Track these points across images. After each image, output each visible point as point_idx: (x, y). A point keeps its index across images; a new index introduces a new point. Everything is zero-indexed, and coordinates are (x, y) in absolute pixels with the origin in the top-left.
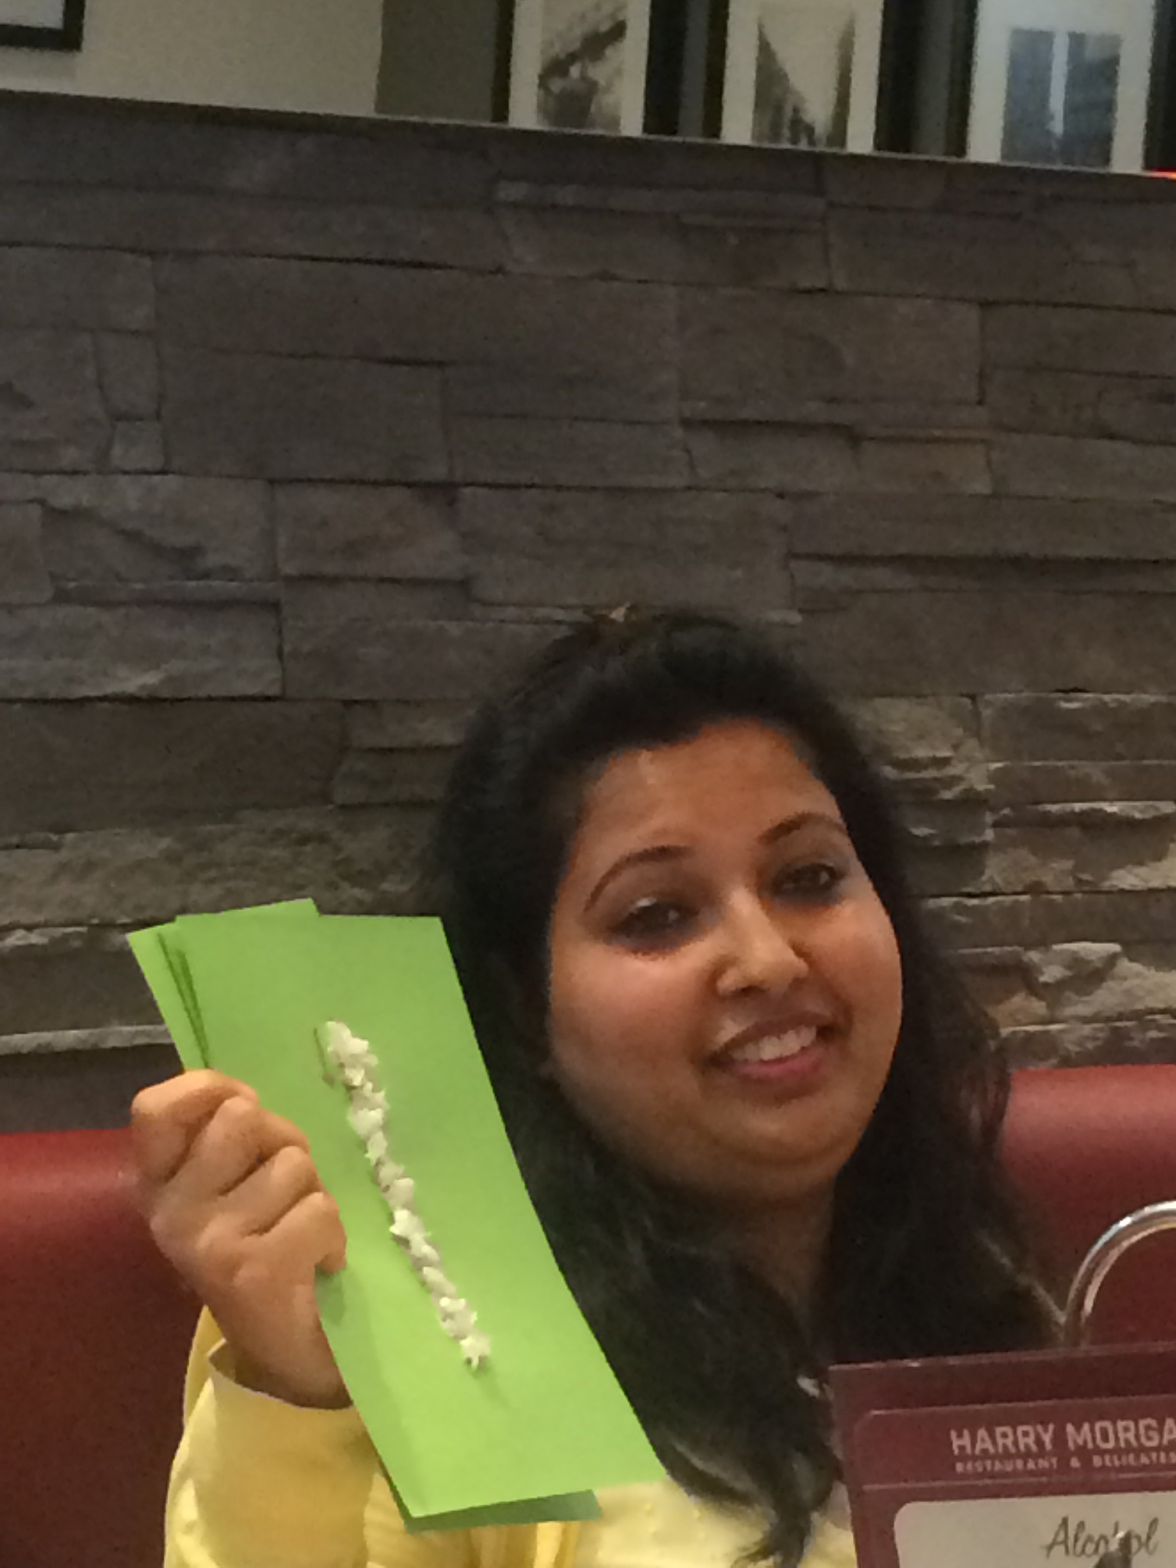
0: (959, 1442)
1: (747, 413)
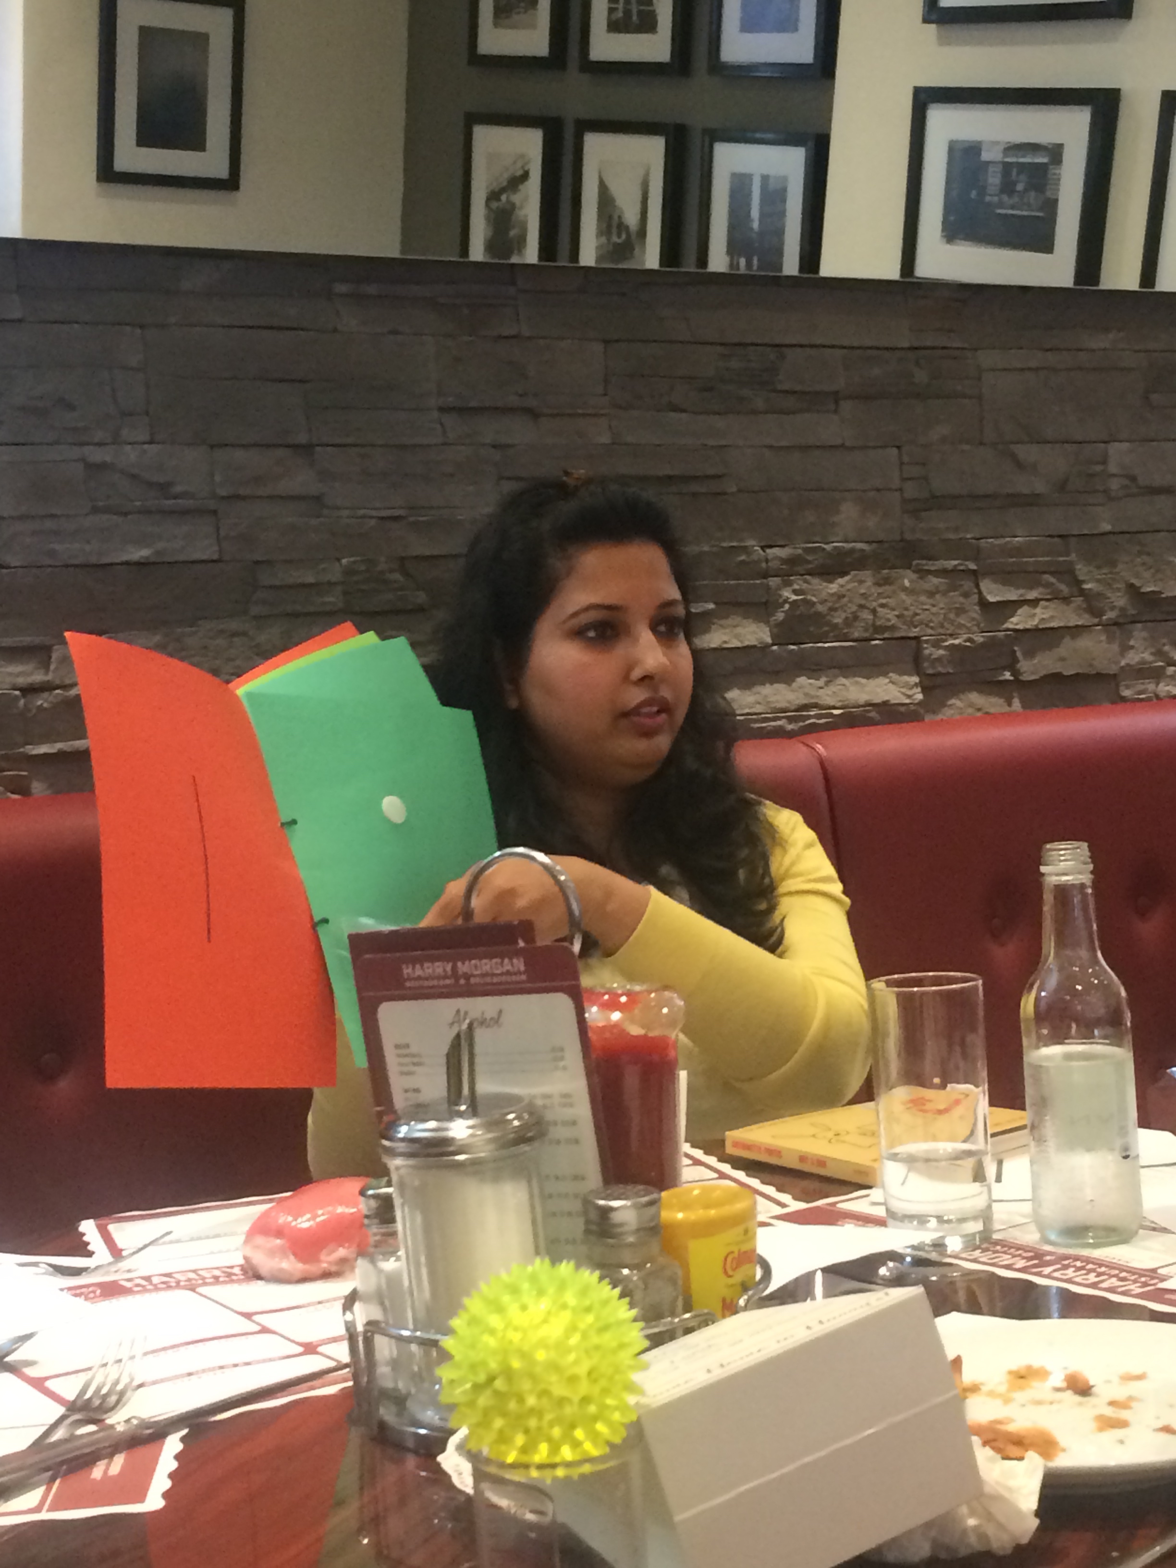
0: (407, 971)
1: (473, 404)
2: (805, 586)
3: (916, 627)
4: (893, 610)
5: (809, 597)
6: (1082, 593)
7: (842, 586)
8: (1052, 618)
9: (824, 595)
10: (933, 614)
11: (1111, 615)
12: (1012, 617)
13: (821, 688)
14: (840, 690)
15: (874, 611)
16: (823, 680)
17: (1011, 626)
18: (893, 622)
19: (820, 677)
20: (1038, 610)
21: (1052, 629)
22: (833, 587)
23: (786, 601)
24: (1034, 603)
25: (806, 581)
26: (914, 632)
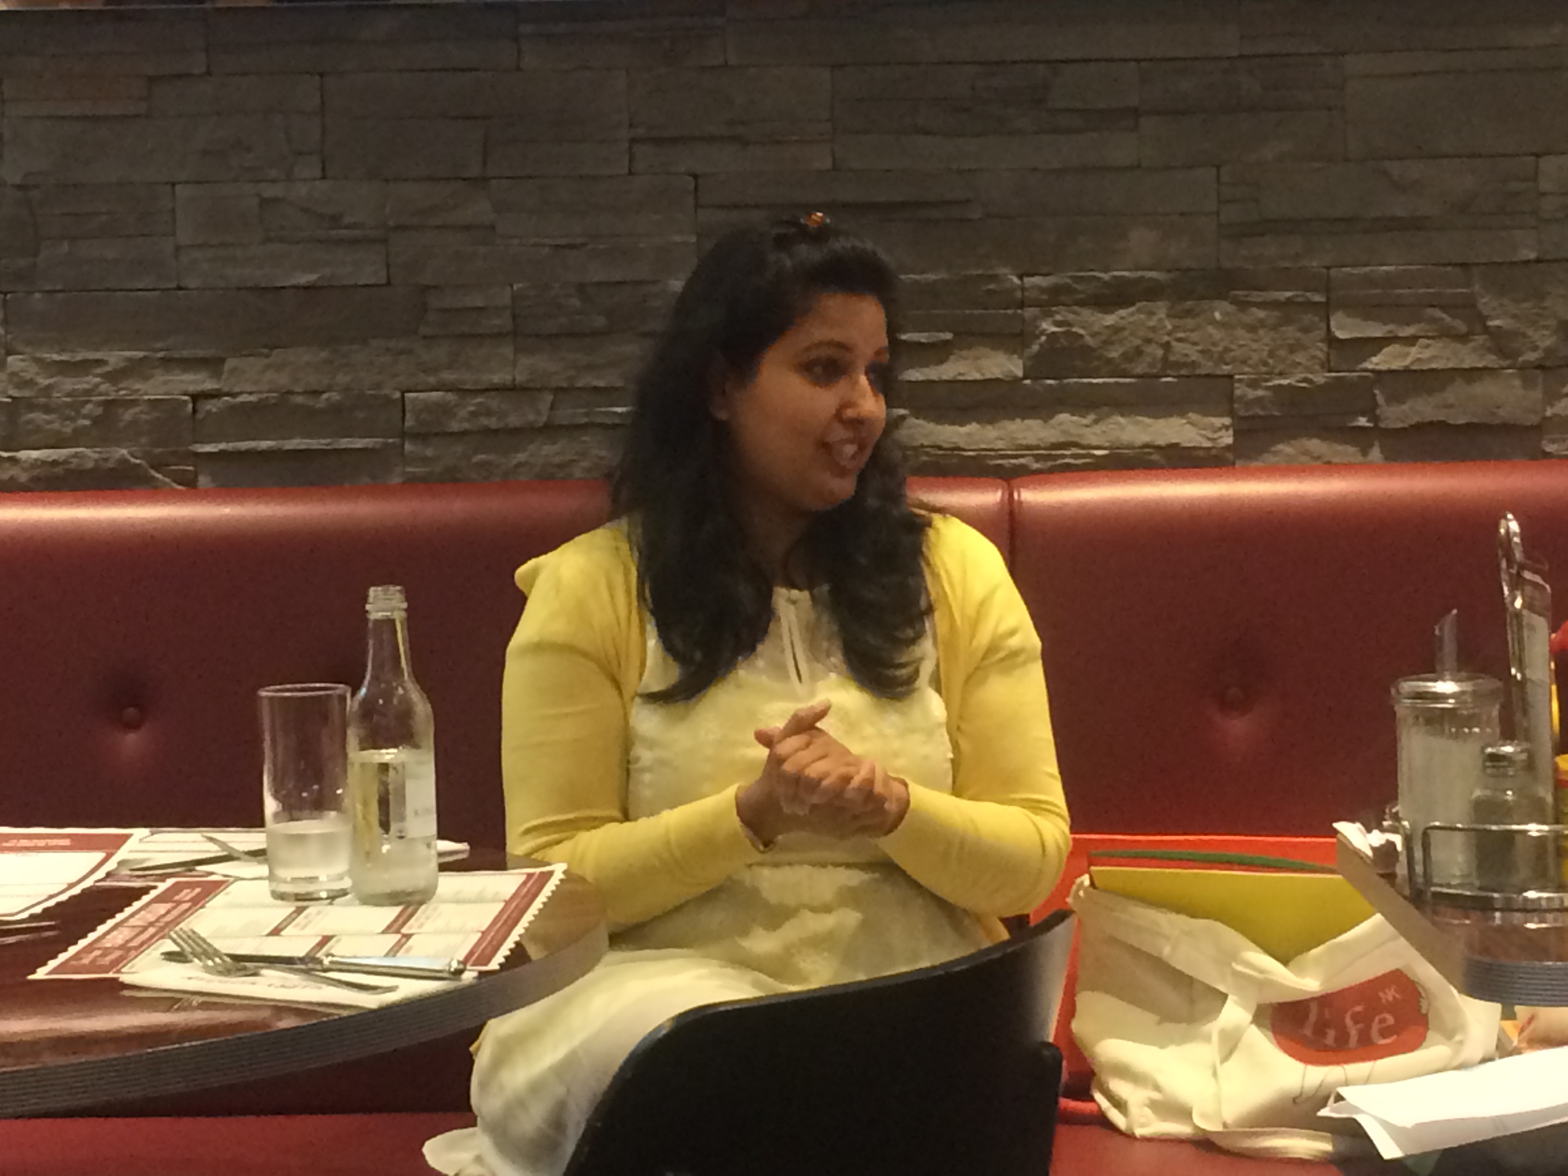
2: (1071, 317)
3: (1227, 364)
4: (1195, 344)
5: (1074, 329)
6: (1486, 330)
7: (1122, 318)
8: (1433, 358)
9: (1096, 328)
10: (1254, 351)
11: (1531, 356)
12: (1375, 355)
13: (1087, 426)
14: (1113, 429)
15: (1167, 346)
16: (1092, 417)
17: (1370, 367)
18: (1194, 358)
19: (1088, 414)
20: (1414, 350)
21: (1432, 370)
22: (1110, 320)
23: (1043, 332)
24: (1411, 341)
25: (1075, 313)
26: (1226, 369)
